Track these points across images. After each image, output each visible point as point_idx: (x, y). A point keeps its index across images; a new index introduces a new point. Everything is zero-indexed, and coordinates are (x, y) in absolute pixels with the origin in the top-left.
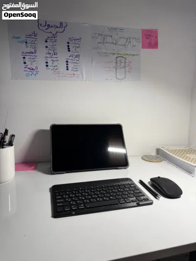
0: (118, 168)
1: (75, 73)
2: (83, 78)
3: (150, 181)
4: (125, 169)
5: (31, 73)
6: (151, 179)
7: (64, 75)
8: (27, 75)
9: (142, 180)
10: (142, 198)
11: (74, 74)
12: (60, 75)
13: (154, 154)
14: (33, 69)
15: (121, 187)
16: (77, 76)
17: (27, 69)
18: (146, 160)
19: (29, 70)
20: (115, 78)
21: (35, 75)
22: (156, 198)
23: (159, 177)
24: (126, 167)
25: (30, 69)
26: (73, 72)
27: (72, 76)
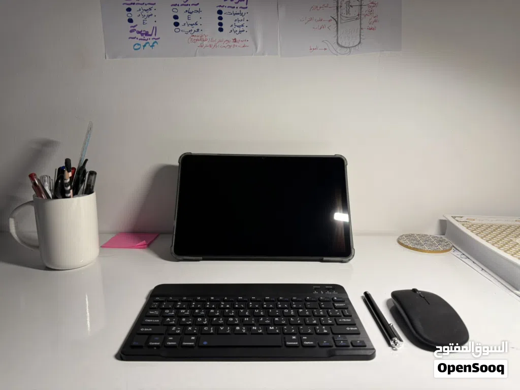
0: (325, 259)
1: (238, 37)
2: (256, 48)
3: (390, 297)
4: (342, 262)
5: (143, 43)
6: (395, 295)
7: (213, 44)
8: (137, 47)
9: (370, 292)
10: (350, 339)
11: (235, 40)
12: (205, 43)
13: (433, 231)
14: (147, 34)
15: (309, 304)
16: (241, 44)
17: (134, 34)
18: (407, 247)
19: (139, 36)
20: (336, 46)
21: (152, 46)
22: (389, 345)
23: (414, 291)
24: (344, 259)
25: (142, 35)
26: (233, 35)
27: (232, 44)
